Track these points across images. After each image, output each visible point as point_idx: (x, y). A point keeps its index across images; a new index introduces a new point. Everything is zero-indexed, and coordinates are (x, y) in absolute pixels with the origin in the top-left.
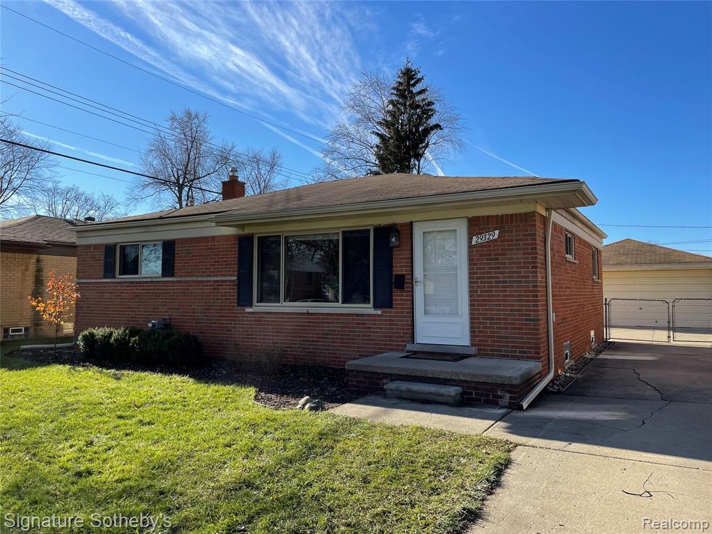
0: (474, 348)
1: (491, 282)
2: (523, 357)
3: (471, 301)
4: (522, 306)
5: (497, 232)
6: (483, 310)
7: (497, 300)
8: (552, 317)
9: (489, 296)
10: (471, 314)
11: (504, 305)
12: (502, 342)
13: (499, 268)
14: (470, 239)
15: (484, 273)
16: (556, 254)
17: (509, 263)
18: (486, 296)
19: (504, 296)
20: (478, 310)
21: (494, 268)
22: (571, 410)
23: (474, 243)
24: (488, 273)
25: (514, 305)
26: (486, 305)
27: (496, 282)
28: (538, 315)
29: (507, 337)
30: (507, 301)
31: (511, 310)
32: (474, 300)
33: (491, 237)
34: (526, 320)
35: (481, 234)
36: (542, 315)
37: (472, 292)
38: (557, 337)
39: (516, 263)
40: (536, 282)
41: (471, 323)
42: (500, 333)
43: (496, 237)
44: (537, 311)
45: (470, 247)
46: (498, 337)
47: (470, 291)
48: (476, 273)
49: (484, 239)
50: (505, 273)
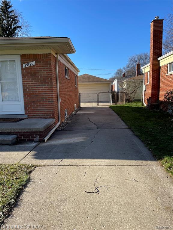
0: (26, 115)
1: (33, 86)
2: (47, 117)
3: (24, 94)
4: (47, 96)
5: (34, 62)
6: (30, 98)
7: (36, 94)
8: (60, 100)
9: (32, 92)
10: (24, 100)
11: (39, 96)
12: (38, 111)
13: (36, 79)
14: (22, 65)
15: (29, 81)
16: (61, 75)
17: (40, 77)
18: (31, 92)
19: (39, 92)
20: (28, 98)
21: (34, 79)
22: (65, 138)
23: (24, 67)
24: (31, 81)
25: (43, 96)
26: (31, 96)
27: (35, 86)
28: (53, 100)
29: (41, 110)
30: (40, 94)
31: (42, 98)
32: (26, 94)
33: (32, 64)
34: (48, 102)
35: (27, 63)
36: (55, 99)
37: (24, 90)
38: (62, 108)
39: (43, 77)
40: (52, 85)
41: (25, 104)
42: (38, 108)
43: (34, 64)
44: (53, 98)
45: (22, 69)
46: (37, 110)
47: (23, 90)
48: (26, 81)
49: (28, 65)
50: (39, 81)
